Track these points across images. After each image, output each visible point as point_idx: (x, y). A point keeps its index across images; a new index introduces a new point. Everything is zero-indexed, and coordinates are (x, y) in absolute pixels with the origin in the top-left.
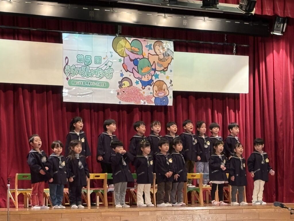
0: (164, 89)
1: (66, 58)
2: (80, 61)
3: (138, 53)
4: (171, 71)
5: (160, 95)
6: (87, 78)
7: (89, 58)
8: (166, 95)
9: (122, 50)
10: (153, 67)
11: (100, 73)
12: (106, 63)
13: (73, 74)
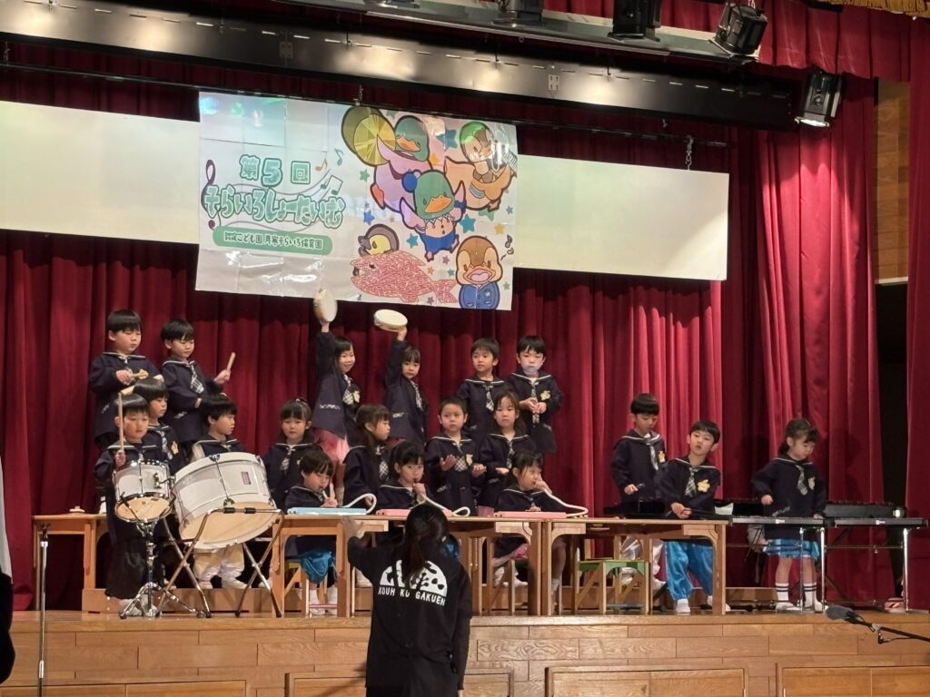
0: (489, 262)
1: (210, 163)
2: (249, 173)
3: (415, 154)
4: (509, 210)
5: (475, 278)
6: (269, 225)
7: (276, 164)
8: (493, 280)
9: (369, 146)
10: (459, 197)
11: (306, 210)
12: (323, 183)
13: (229, 212)
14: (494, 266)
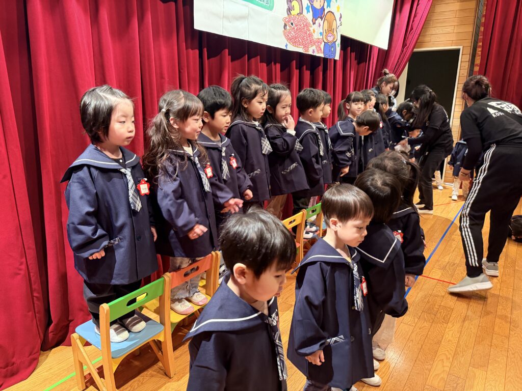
0: (334, 29)
5: (329, 38)
8: (334, 41)
14: (335, 33)
